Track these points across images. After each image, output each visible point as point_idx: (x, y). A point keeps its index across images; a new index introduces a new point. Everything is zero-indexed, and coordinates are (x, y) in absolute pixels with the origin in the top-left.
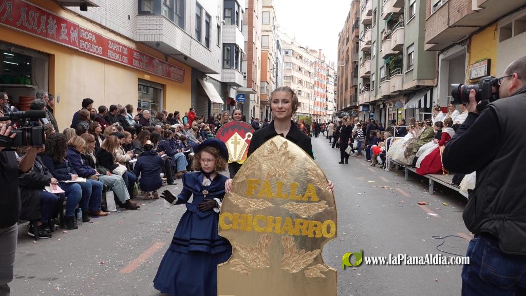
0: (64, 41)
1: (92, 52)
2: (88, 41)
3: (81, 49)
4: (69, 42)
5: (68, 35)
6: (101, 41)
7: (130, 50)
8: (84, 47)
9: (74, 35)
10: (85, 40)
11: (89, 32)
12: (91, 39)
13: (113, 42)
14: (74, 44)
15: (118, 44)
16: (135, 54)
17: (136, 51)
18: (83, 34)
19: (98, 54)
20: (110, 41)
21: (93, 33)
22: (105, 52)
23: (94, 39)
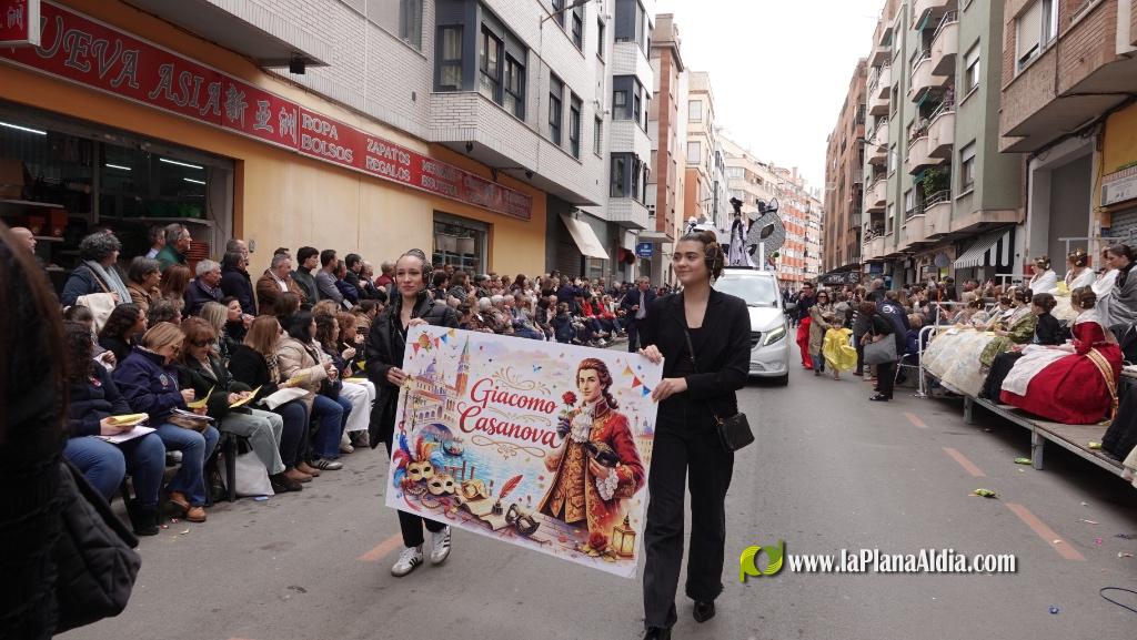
0: (263, 133)
1: (328, 157)
2: (321, 137)
3: (305, 151)
4: (275, 136)
5: (274, 122)
6: (348, 137)
7: (415, 158)
8: (312, 146)
9: (287, 124)
10: (313, 134)
11: (322, 118)
12: (328, 133)
13: (377, 140)
14: (287, 139)
15: (392, 145)
16: (426, 166)
17: (428, 160)
18: (309, 123)
19: (343, 162)
20: (371, 137)
21: (332, 123)
22: (359, 159)
23: (334, 133)
